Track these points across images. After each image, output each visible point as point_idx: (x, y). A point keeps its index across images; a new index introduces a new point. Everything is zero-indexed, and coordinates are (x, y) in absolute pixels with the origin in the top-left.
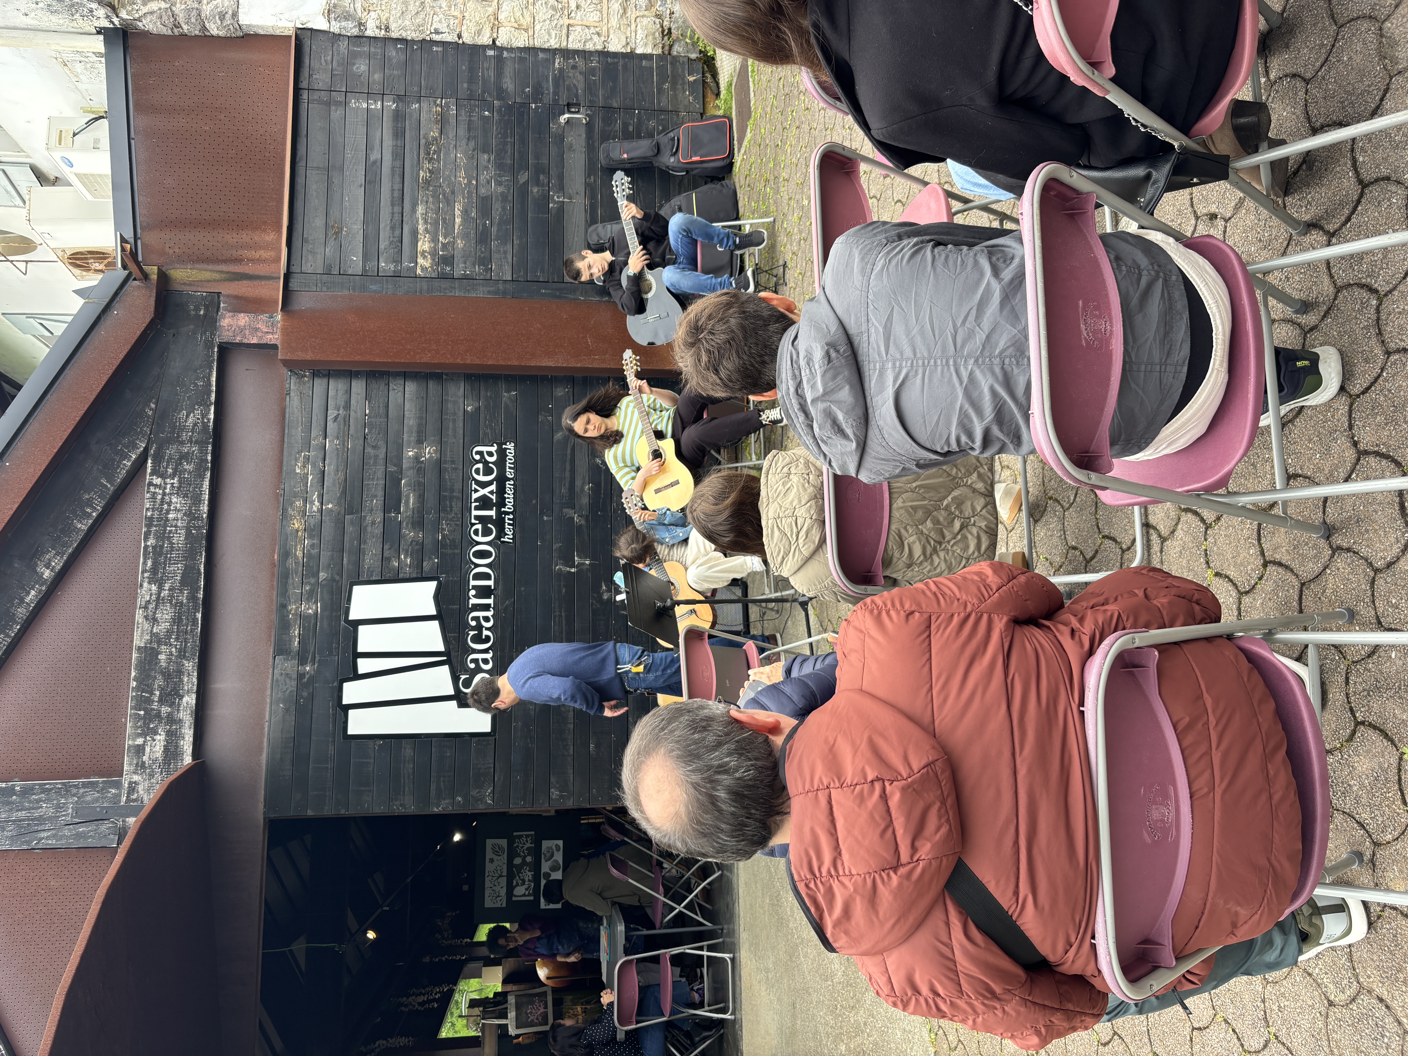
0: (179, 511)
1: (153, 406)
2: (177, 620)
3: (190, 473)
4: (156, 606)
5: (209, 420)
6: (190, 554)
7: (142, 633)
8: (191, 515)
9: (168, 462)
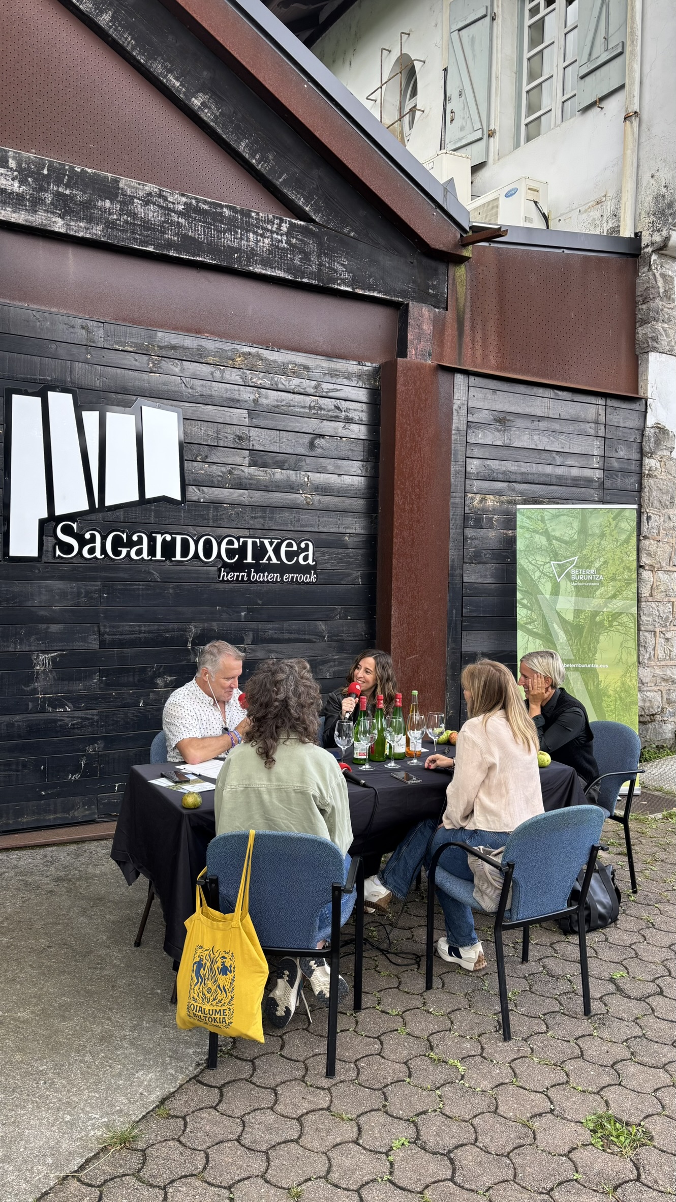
0: (256, 244)
1: (352, 234)
2: (146, 225)
3: (292, 260)
4: (162, 207)
5: (339, 284)
6: (213, 249)
7: (133, 187)
8: (252, 254)
9: (301, 240)
